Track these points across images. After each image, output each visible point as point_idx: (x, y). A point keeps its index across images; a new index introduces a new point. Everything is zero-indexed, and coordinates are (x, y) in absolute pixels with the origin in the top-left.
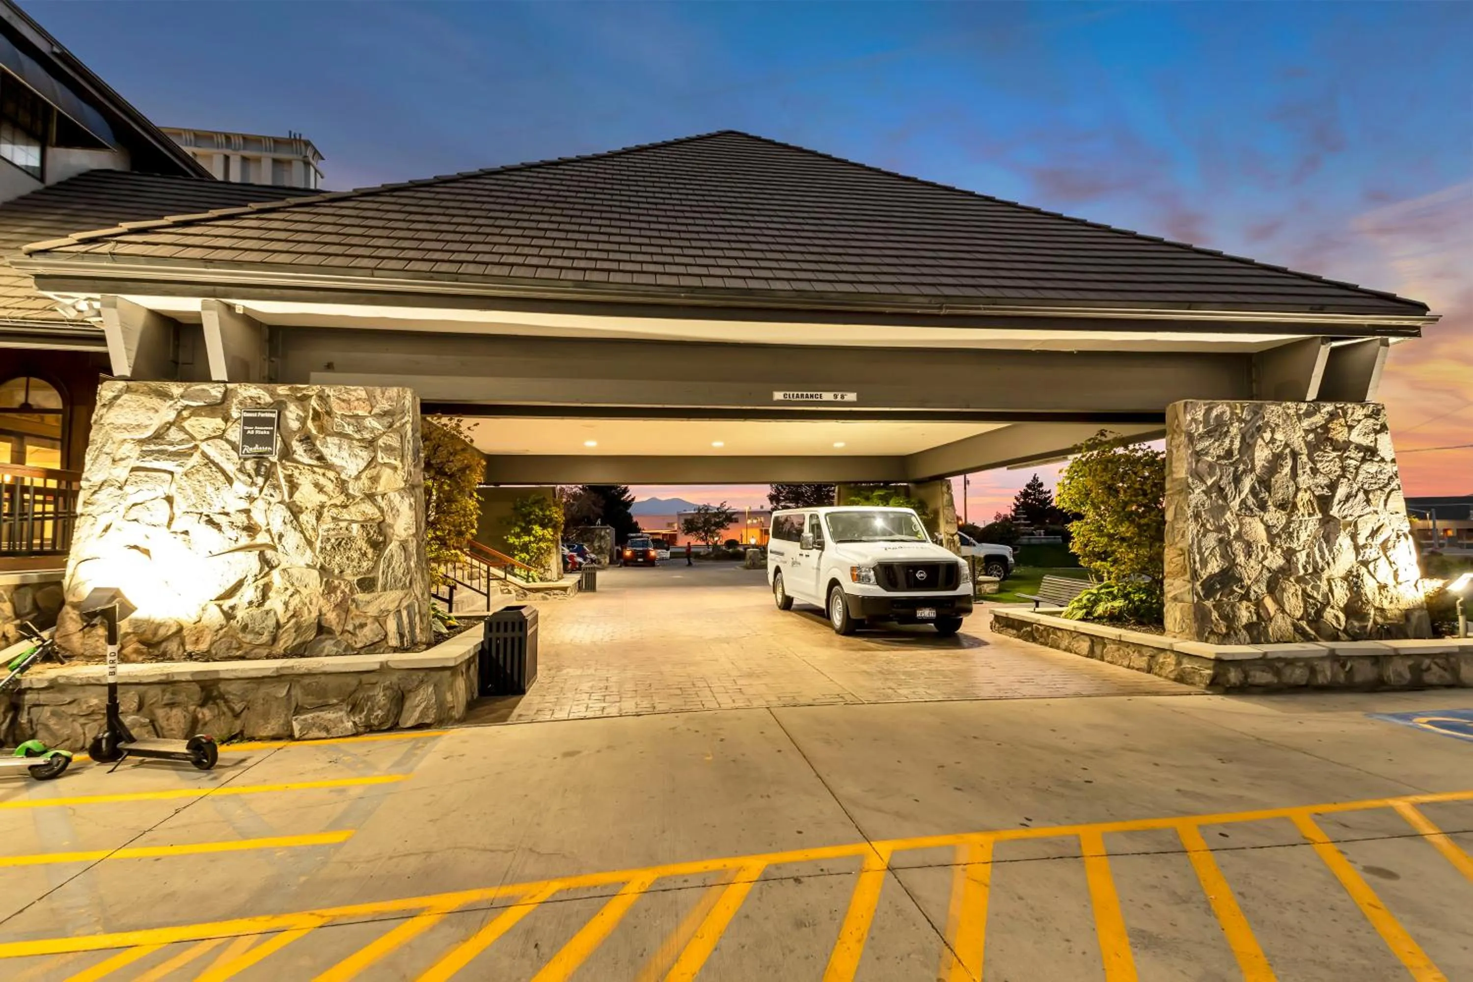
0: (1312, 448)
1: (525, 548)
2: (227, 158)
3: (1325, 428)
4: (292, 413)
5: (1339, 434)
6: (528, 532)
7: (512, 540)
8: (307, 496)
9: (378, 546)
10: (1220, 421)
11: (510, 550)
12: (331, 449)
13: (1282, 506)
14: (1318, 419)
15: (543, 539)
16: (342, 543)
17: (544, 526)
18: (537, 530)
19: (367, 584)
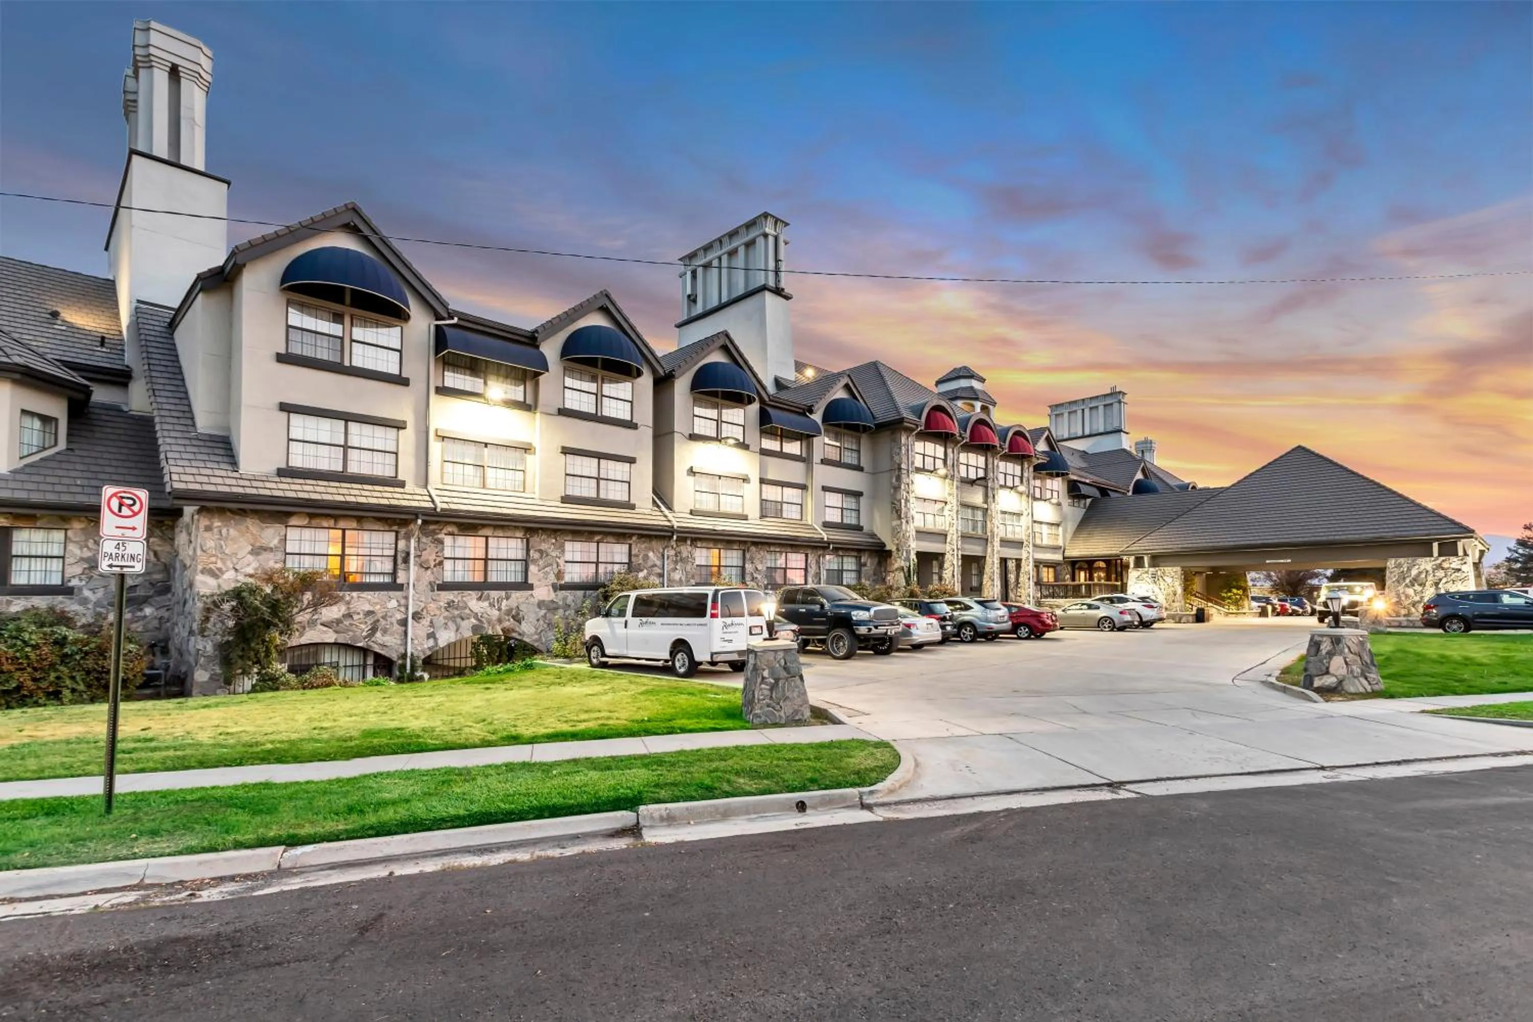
0: (1434, 570)
1: (1230, 598)
2: (1083, 410)
3: (1440, 564)
4: (1159, 573)
5: (1445, 565)
6: (1230, 591)
7: (1223, 595)
8: (1162, 587)
9: (1175, 595)
10: (1400, 564)
11: (1223, 599)
12: (1165, 578)
13: (1420, 585)
14: (1438, 562)
15: (1237, 594)
16: (1168, 595)
17: (1238, 589)
18: (1235, 591)
19: (1173, 601)
